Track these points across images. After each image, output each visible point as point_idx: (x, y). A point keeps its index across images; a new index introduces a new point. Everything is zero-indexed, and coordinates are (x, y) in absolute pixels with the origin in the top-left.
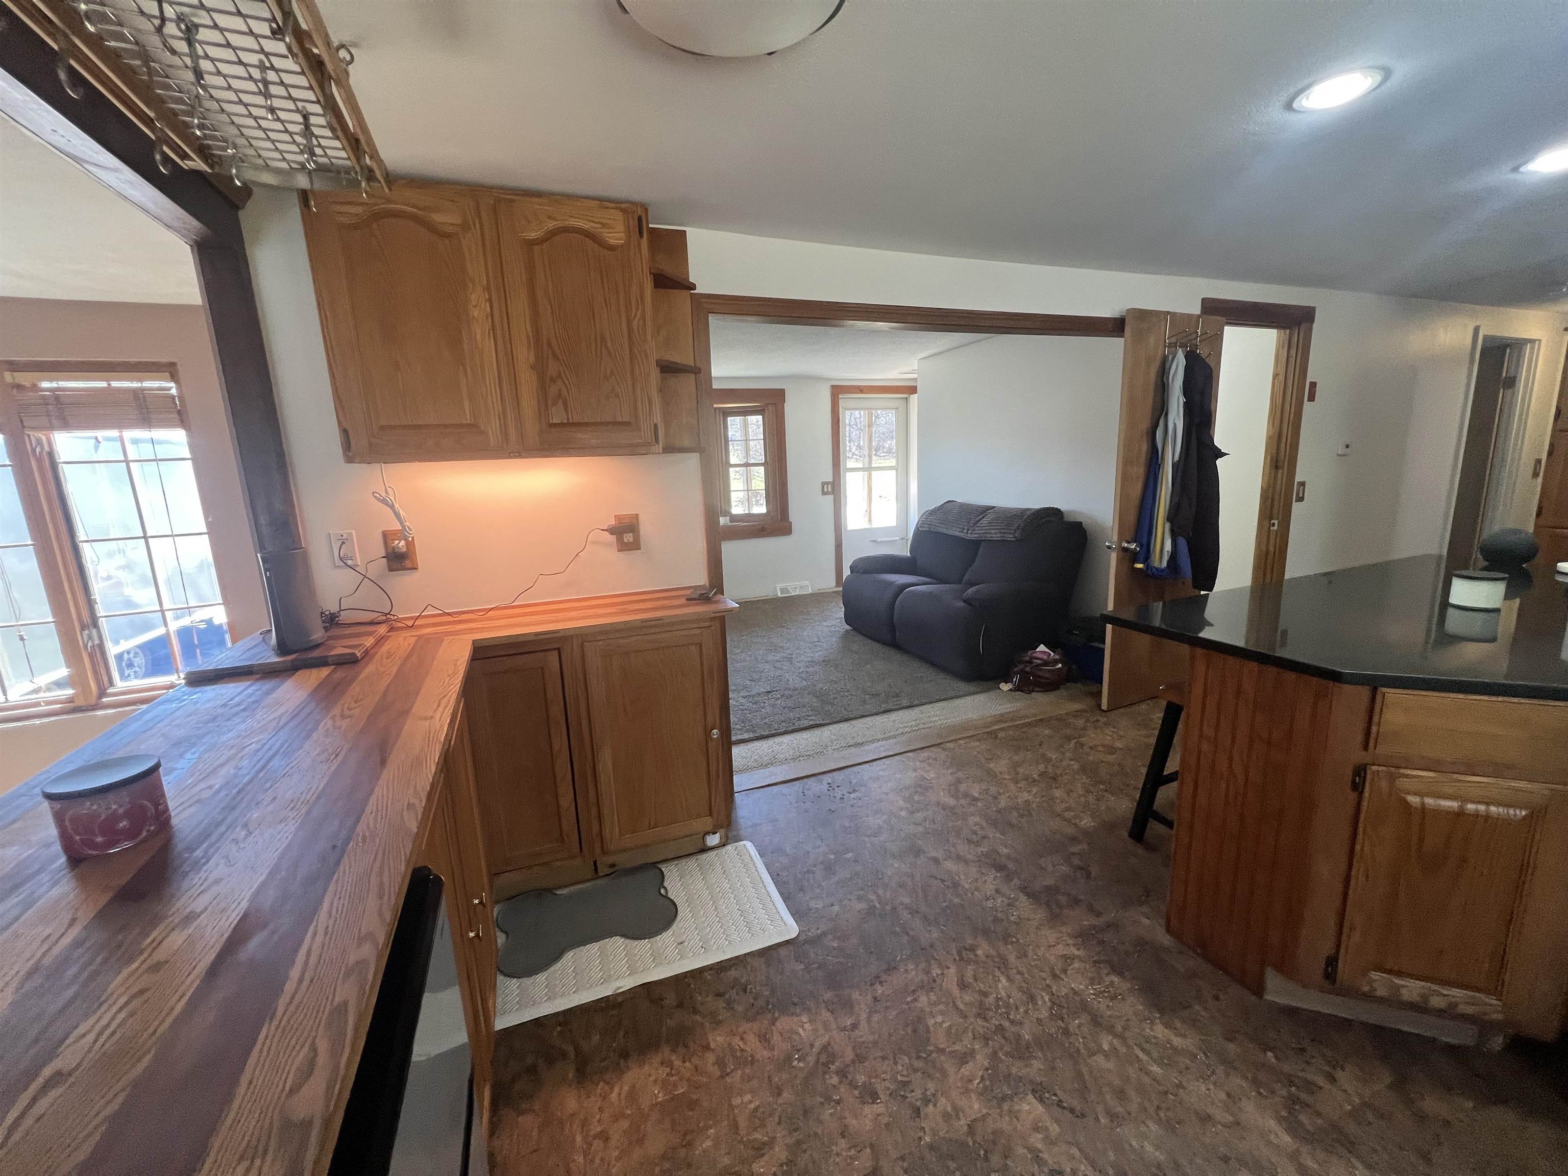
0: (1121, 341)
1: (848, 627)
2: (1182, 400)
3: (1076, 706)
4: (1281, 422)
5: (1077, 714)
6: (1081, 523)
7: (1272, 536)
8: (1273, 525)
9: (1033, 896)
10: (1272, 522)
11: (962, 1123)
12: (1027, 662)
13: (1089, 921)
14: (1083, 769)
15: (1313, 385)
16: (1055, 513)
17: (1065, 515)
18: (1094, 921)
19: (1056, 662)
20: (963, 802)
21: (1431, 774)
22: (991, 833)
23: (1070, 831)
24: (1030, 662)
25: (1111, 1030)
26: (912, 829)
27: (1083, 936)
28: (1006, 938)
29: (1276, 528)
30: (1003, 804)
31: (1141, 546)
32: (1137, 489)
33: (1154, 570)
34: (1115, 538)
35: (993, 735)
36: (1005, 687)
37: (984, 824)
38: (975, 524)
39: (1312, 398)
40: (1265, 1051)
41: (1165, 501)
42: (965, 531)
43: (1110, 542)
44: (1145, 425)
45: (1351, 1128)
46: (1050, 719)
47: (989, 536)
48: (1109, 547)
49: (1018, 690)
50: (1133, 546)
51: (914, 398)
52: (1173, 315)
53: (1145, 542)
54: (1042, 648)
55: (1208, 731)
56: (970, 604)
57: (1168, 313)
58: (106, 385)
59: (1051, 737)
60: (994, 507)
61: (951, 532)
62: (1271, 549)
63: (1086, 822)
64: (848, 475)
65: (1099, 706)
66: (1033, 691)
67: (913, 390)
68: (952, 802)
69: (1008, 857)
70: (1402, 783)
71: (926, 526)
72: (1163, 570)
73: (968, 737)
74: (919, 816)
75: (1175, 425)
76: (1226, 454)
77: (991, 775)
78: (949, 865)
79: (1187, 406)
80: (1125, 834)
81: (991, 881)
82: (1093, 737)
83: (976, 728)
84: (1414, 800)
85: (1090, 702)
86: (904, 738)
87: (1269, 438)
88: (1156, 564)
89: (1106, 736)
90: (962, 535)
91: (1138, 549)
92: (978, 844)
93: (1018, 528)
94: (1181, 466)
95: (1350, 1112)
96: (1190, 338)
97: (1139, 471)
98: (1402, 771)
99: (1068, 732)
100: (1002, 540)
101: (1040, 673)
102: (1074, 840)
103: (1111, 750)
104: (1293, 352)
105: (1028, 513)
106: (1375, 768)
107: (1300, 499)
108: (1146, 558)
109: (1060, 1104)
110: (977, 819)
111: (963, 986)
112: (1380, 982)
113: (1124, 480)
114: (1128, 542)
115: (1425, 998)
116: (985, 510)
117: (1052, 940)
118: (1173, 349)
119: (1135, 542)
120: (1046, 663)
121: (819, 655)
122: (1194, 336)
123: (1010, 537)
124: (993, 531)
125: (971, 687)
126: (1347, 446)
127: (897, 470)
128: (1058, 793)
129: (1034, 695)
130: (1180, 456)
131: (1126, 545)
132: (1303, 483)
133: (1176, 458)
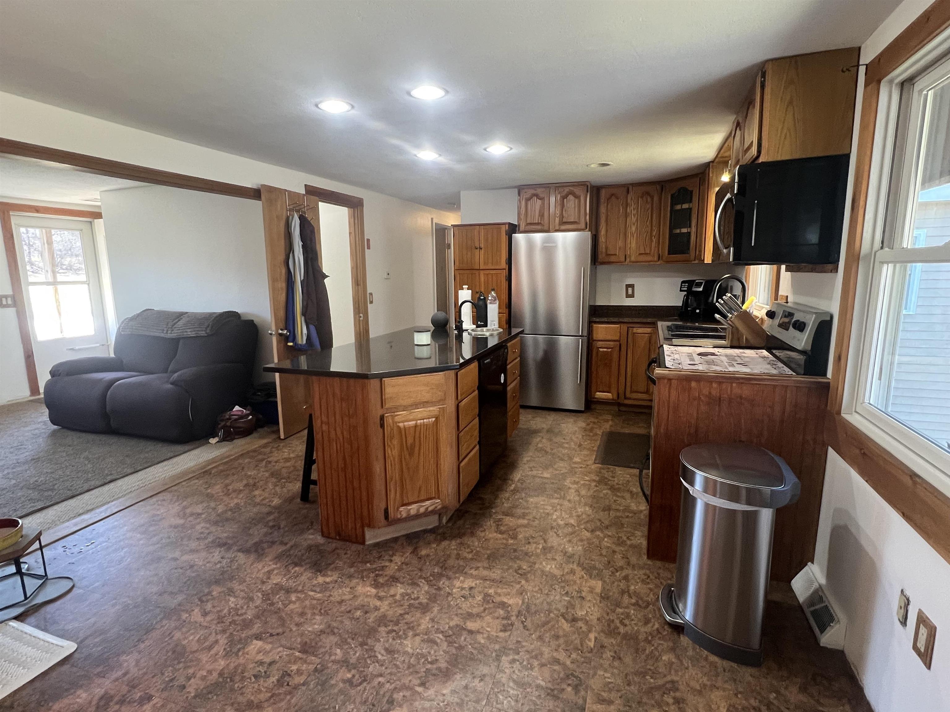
0: (260, 202)
1: (56, 427)
2: (301, 243)
3: (265, 441)
4: (356, 260)
5: (265, 446)
6: (253, 320)
7: (361, 323)
8: (361, 317)
9: (247, 551)
10: (360, 315)
11: (215, 675)
12: (228, 419)
13: (281, 549)
14: (272, 475)
15: (368, 240)
16: (232, 316)
17: (241, 316)
18: (283, 548)
19: (248, 415)
20: (191, 519)
21: (405, 412)
22: (213, 529)
23: (265, 510)
24: (230, 419)
25: (296, 591)
26: (151, 548)
27: (278, 558)
28: (232, 578)
30: (220, 511)
31: (290, 332)
32: (282, 297)
33: (299, 346)
34: (274, 328)
35: (207, 473)
36: (213, 441)
37: (208, 525)
38: (173, 326)
39: (369, 248)
40: (366, 564)
41: (300, 303)
42: (165, 332)
43: (271, 331)
44: (281, 257)
45: (397, 574)
46: (248, 452)
47: (185, 334)
48: (271, 334)
49: (224, 441)
50: (285, 332)
51: (99, 223)
52: (289, 192)
53: (292, 330)
54: (237, 408)
55: (324, 419)
56: (176, 385)
57: (286, 190)
59: (249, 463)
60: (187, 313)
61: (152, 334)
62: (362, 330)
63: (276, 501)
64: (31, 288)
65: (279, 437)
66: (235, 439)
67: (98, 215)
68: (182, 521)
69: (227, 538)
70: (397, 419)
71: (128, 330)
72: (304, 345)
73: (188, 479)
74: (155, 539)
75: (298, 258)
76: (329, 276)
77: (210, 497)
78: (185, 557)
79: (303, 246)
80: (299, 500)
81: (217, 554)
82: (276, 456)
83: (194, 472)
84: (401, 425)
85: (274, 436)
86: (133, 495)
87: (352, 268)
88: (300, 342)
89: (286, 453)
90: (162, 335)
91: (288, 334)
92: (206, 538)
93: (208, 326)
95: (398, 569)
96: (300, 207)
97: (282, 285)
98: (396, 413)
99: (260, 457)
100: (197, 336)
101: (238, 425)
102: (269, 513)
103: (287, 460)
104: (356, 221)
105: (215, 315)
106: (386, 415)
107: (371, 302)
108: (294, 339)
109: (271, 635)
110: (202, 525)
111: (205, 614)
112: (403, 511)
113: (274, 290)
114: (282, 330)
115: (418, 510)
116: (180, 315)
117: (260, 567)
118: (292, 213)
119: (286, 329)
120: (241, 417)
121: (24, 456)
122: (303, 206)
123: (203, 333)
124: (189, 330)
125: (186, 447)
126: (388, 274)
127: (88, 284)
128: (257, 493)
129: (235, 441)
130: (304, 277)
131: (281, 332)
132: (371, 294)
133: (302, 278)
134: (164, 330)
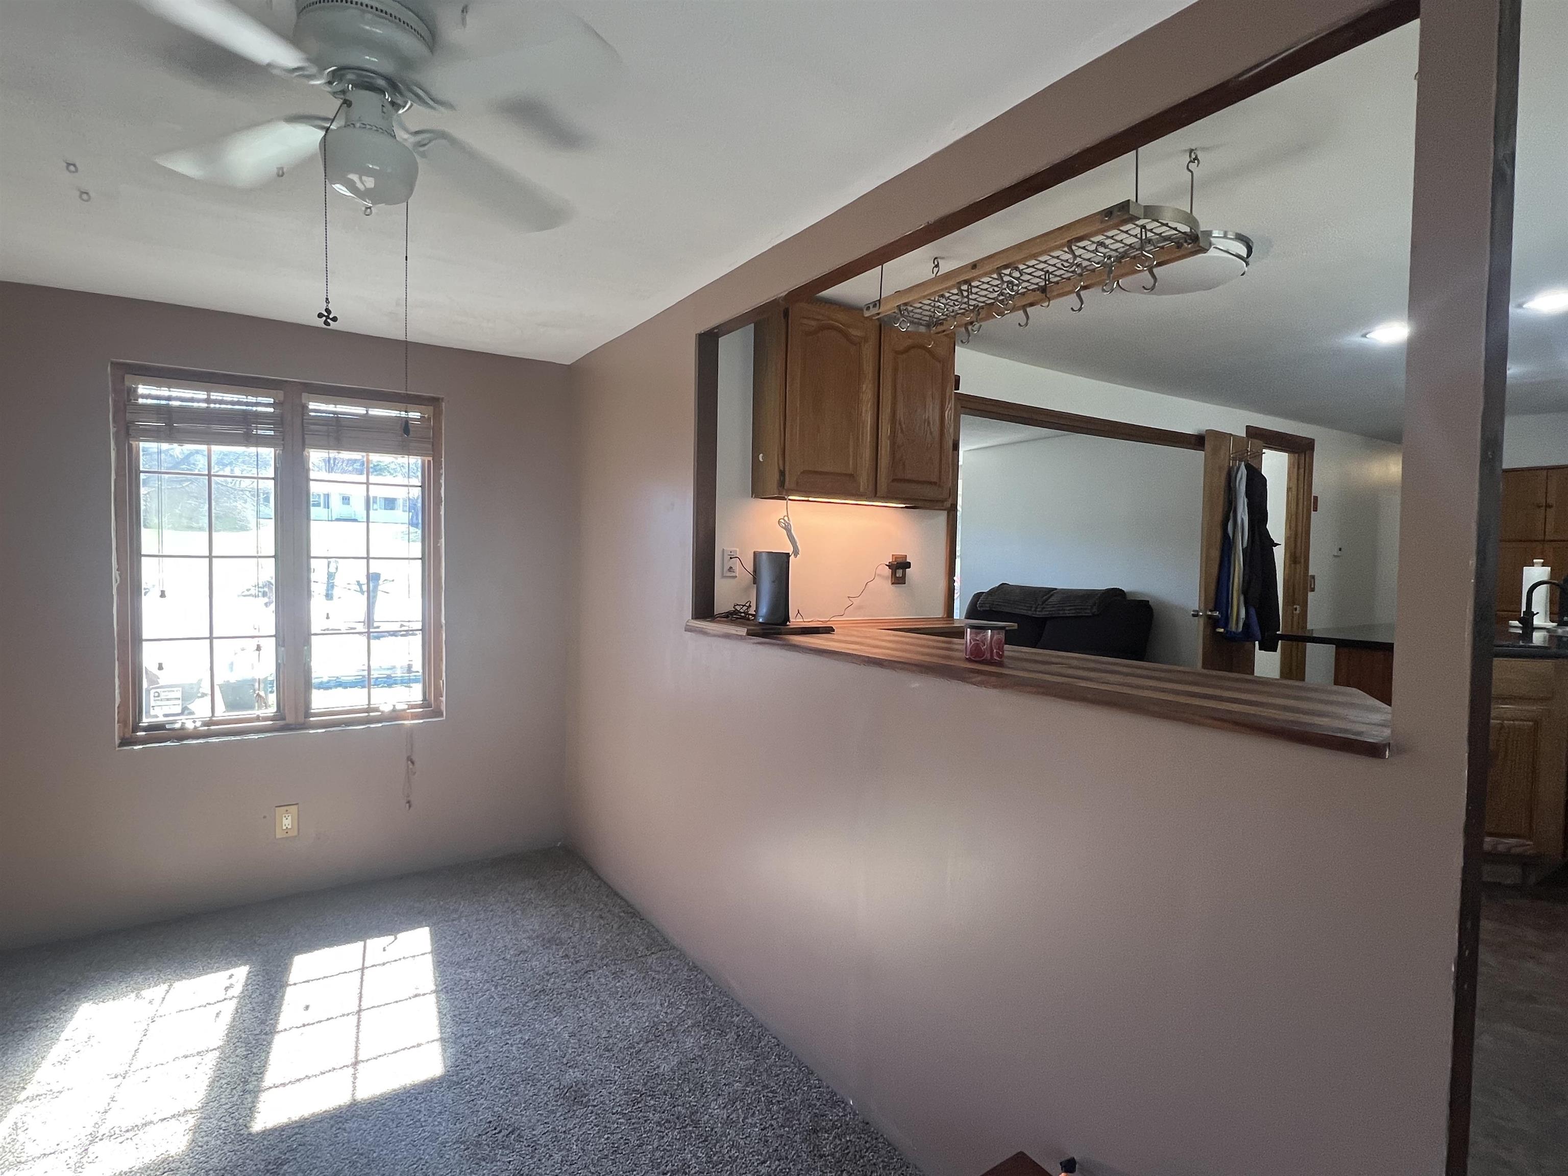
0: (1202, 454)
2: (1246, 500)
4: (1297, 526)
6: (1148, 601)
7: (1296, 618)
8: (1296, 609)
10: (1295, 607)
15: (1316, 499)
16: (1115, 595)
17: (1128, 595)
29: (1298, 612)
31: (1221, 614)
32: (1215, 570)
33: (1233, 634)
34: (1202, 607)
38: (1042, 603)
39: (1316, 509)
41: (1239, 578)
42: (1033, 609)
44: (1219, 517)
47: (1061, 612)
48: (1196, 615)
50: (1215, 614)
52: (1234, 436)
53: (1224, 610)
57: (1231, 435)
58: (365, 412)
60: (1056, 589)
61: (1017, 611)
71: (987, 606)
72: (1240, 633)
75: (1242, 519)
76: (1278, 544)
79: (1249, 504)
87: (1288, 539)
88: (1234, 629)
90: (1030, 613)
91: (1219, 616)
93: (1093, 605)
94: (1249, 551)
96: (1244, 453)
97: (1216, 554)
100: (1079, 616)
104: (1302, 471)
105: (1099, 593)
107: (1313, 590)
108: (1225, 626)
113: (1206, 560)
114: (1211, 611)
116: (1049, 591)
118: (1238, 462)
119: (1217, 610)
124: (1066, 609)
126: (1340, 549)
130: (1248, 543)
131: (1210, 613)
132: (1313, 577)
133: (1245, 545)
134: (1032, 607)
